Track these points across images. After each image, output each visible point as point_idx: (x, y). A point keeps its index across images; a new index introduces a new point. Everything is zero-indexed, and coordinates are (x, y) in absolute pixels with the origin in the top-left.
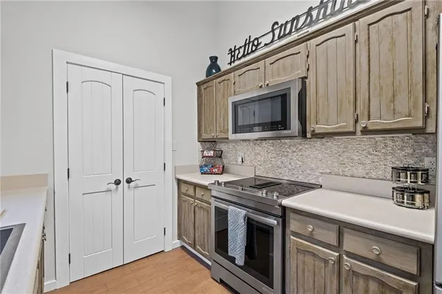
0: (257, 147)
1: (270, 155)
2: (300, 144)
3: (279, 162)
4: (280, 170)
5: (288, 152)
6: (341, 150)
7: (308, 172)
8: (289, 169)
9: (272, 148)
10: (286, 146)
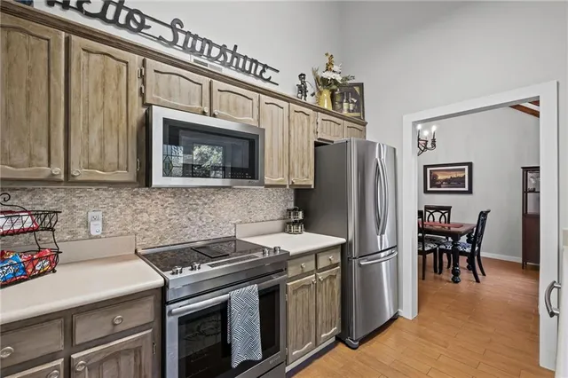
0: (139, 200)
1: (168, 211)
2: (213, 194)
3: (185, 220)
4: (185, 230)
5: (197, 205)
6: (249, 200)
7: (221, 225)
8: (200, 227)
9: (171, 200)
10: (195, 197)
